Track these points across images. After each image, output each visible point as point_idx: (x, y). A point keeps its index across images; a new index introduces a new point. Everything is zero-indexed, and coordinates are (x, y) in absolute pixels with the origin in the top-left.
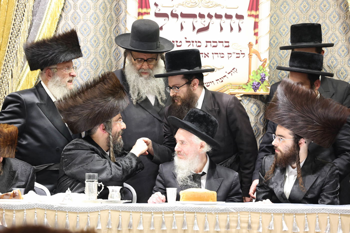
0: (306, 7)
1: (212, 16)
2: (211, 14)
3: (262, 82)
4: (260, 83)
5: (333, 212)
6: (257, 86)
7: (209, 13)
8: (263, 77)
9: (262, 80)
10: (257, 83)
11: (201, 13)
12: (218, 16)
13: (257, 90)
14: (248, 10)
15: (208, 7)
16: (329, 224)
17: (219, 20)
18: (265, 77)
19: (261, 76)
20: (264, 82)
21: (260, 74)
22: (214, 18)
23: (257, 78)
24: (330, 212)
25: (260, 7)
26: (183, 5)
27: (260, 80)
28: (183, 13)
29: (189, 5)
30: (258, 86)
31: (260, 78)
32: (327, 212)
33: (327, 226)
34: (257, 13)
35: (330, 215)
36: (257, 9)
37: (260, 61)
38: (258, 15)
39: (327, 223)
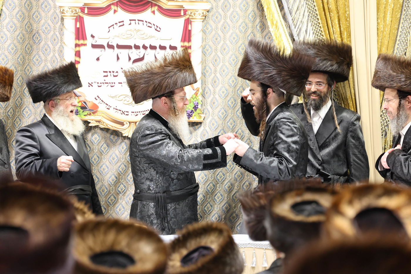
0: (236, 39)
1: (147, 47)
2: (146, 45)
3: (195, 110)
4: (193, 111)
5: (258, 247)
6: (190, 114)
7: (144, 44)
8: (196, 105)
9: (195, 108)
10: (190, 111)
11: (137, 44)
12: (153, 48)
13: (191, 118)
14: (181, 41)
15: (143, 39)
16: (254, 259)
17: (153, 51)
18: (198, 106)
19: (194, 104)
20: (197, 110)
21: (193, 102)
22: (149, 49)
23: (190, 106)
24: (256, 246)
25: (193, 38)
26: (118, 37)
27: (193, 108)
28: (119, 44)
29: (124, 37)
30: (192, 114)
31: (194, 106)
32: (253, 247)
33: (253, 260)
34: (190, 44)
35: (255, 249)
36: (189, 41)
37: (193, 90)
38: (190, 46)
39: (253, 257)
